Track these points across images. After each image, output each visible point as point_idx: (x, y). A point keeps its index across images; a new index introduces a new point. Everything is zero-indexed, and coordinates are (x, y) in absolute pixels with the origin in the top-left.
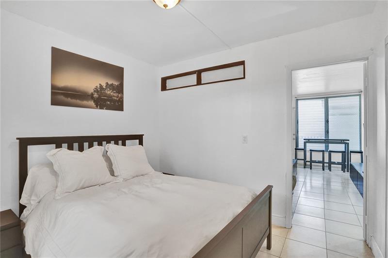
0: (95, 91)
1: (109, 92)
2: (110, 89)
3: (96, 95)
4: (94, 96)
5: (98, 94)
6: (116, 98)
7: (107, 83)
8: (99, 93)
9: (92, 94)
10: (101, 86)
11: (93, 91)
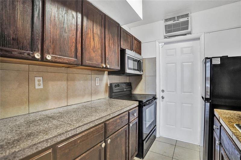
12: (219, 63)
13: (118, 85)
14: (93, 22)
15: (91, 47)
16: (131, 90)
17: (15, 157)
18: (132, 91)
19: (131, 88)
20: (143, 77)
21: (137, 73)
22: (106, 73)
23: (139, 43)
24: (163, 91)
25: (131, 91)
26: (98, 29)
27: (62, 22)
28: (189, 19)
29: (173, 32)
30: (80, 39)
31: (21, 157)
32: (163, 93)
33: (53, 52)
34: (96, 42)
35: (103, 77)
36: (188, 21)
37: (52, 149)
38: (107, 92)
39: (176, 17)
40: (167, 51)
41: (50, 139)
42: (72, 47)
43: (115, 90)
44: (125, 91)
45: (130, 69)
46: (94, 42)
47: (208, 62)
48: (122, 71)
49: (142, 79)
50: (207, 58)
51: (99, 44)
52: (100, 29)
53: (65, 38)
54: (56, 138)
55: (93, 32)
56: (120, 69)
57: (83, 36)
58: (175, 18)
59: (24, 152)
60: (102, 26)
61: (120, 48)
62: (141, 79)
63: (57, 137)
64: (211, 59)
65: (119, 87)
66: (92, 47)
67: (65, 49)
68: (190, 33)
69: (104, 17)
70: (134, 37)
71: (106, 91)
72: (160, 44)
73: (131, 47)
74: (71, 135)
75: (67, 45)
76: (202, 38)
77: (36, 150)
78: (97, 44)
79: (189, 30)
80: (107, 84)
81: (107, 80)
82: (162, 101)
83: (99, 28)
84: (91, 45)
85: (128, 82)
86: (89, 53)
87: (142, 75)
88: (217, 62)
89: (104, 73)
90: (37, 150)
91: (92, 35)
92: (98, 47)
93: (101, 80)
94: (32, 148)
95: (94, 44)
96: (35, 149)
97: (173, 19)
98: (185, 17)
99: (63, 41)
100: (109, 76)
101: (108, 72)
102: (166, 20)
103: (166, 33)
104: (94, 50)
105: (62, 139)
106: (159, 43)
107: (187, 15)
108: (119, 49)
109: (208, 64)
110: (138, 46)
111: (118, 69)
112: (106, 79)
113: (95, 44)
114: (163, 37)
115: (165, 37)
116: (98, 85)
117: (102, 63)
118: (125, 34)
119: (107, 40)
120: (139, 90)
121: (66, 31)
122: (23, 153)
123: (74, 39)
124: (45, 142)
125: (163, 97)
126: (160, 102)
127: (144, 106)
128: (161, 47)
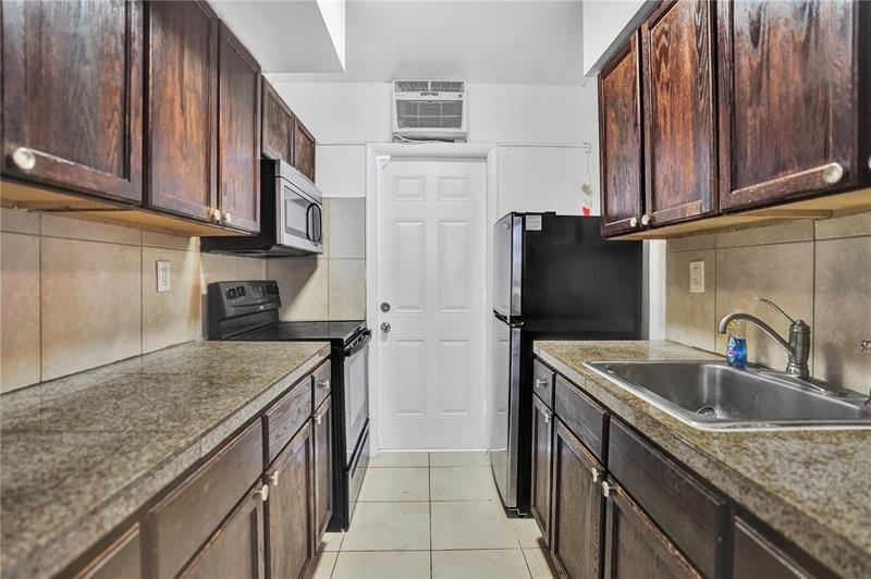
12: (540, 228)
13: (238, 291)
14: (182, 37)
15: (173, 138)
16: (277, 310)
17: (36, 571)
18: (280, 310)
19: (278, 302)
20: (322, 262)
21: (307, 245)
22: (195, 242)
23: (311, 143)
24: (385, 307)
25: (275, 312)
26: (196, 68)
27: (72, 13)
28: (464, 99)
29: (421, 126)
30: (141, 99)
31: (56, 569)
32: (385, 314)
33: (38, 139)
34: (191, 118)
35: (184, 257)
36: (459, 104)
37: (137, 524)
38: (196, 318)
39: (429, 84)
40: (400, 181)
41: (134, 484)
42: (109, 126)
43: (230, 307)
44: (263, 311)
45: (291, 231)
46: (185, 121)
47: (517, 224)
48: (263, 241)
49: (316, 266)
50: (515, 214)
51: (201, 133)
52: (203, 73)
53: (84, 86)
54: (150, 478)
55: (181, 81)
56: (258, 229)
57: (151, 91)
58: (426, 84)
59: (64, 546)
60: (208, 61)
61: (262, 155)
62: (314, 267)
63: (154, 477)
64: (523, 216)
65: (242, 298)
66: (177, 137)
67: (86, 130)
68: (463, 139)
69: (215, 27)
70: (298, 120)
71: (194, 315)
72: (378, 157)
73: (289, 153)
74: (186, 466)
75: (91, 116)
76: (492, 157)
77: (97, 531)
78: (194, 128)
79: (463, 129)
80: (197, 288)
81: (198, 272)
82: (384, 339)
83: (199, 67)
84: (173, 131)
85: (264, 279)
86: (168, 160)
87: (316, 254)
88: (535, 224)
89: (189, 240)
90: (102, 533)
91: (178, 90)
92: (195, 141)
93: (177, 270)
94: (87, 529)
95: (186, 130)
96: (94, 527)
97: (420, 86)
98: (453, 91)
99: (75, 95)
100: (204, 254)
101: (202, 238)
102: (402, 86)
103: (400, 127)
104: (184, 149)
105: (166, 481)
106: (377, 152)
107: (457, 86)
108: (259, 157)
109: (518, 230)
110: (305, 152)
111: (253, 229)
112: (194, 270)
113: (188, 128)
114: (387, 136)
115: (396, 138)
116: (168, 288)
117: (208, 202)
118: (274, 105)
119: (224, 120)
120: (304, 308)
121: (87, 56)
122: (61, 551)
123: (119, 93)
124: (122, 499)
125: (386, 328)
126: (375, 344)
127: (348, 354)
128: (379, 165)
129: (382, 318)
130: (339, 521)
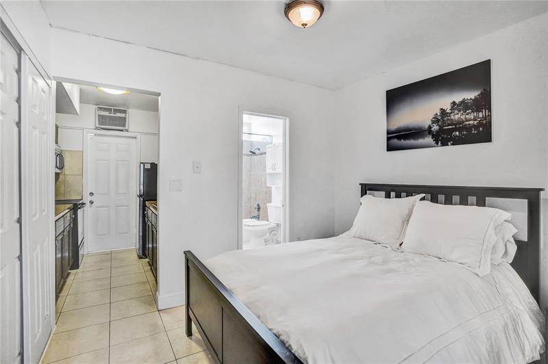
0: (433, 122)
1: (457, 116)
2: (460, 111)
3: (435, 128)
4: (433, 129)
5: (438, 125)
6: (471, 122)
7: (454, 103)
8: (440, 123)
9: (430, 127)
10: (443, 111)
11: (430, 123)
12: (150, 168)
24: (91, 194)
28: (127, 117)
36: (125, 118)
39: (113, 110)
40: (99, 144)
47: (142, 166)
50: (141, 163)
58: (111, 110)
64: (144, 164)
68: (127, 130)
72: (89, 134)
76: (138, 138)
79: (127, 127)
82: (91, 206)
88: (148, 166)
97: (109, 110)
98: (122, 113)
102: (97, 105)
103: (99, 124)
106: (88, 132)
107: (124, 112)
109: (142, 168)
115: (96, 128)
125: (92, 202)
126: (87, 207)
127: (80, 208)
128: (89, 138)
129: (90, 198)
130: (75, 265)
